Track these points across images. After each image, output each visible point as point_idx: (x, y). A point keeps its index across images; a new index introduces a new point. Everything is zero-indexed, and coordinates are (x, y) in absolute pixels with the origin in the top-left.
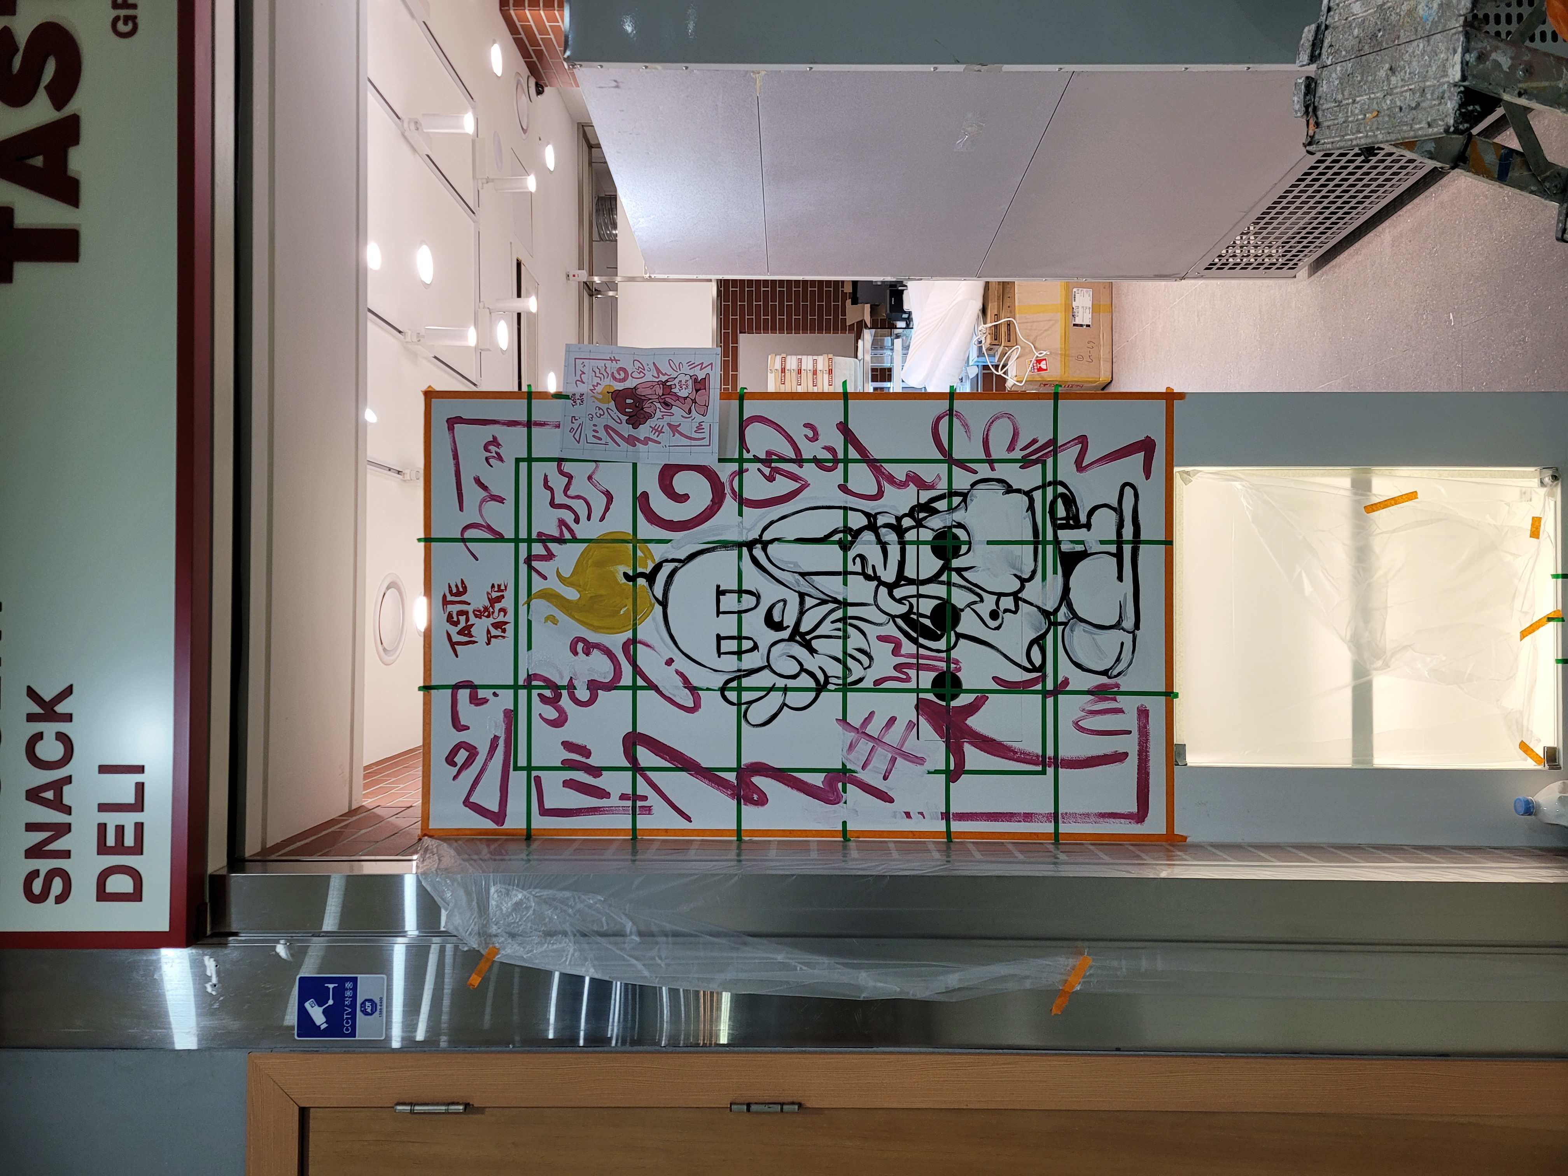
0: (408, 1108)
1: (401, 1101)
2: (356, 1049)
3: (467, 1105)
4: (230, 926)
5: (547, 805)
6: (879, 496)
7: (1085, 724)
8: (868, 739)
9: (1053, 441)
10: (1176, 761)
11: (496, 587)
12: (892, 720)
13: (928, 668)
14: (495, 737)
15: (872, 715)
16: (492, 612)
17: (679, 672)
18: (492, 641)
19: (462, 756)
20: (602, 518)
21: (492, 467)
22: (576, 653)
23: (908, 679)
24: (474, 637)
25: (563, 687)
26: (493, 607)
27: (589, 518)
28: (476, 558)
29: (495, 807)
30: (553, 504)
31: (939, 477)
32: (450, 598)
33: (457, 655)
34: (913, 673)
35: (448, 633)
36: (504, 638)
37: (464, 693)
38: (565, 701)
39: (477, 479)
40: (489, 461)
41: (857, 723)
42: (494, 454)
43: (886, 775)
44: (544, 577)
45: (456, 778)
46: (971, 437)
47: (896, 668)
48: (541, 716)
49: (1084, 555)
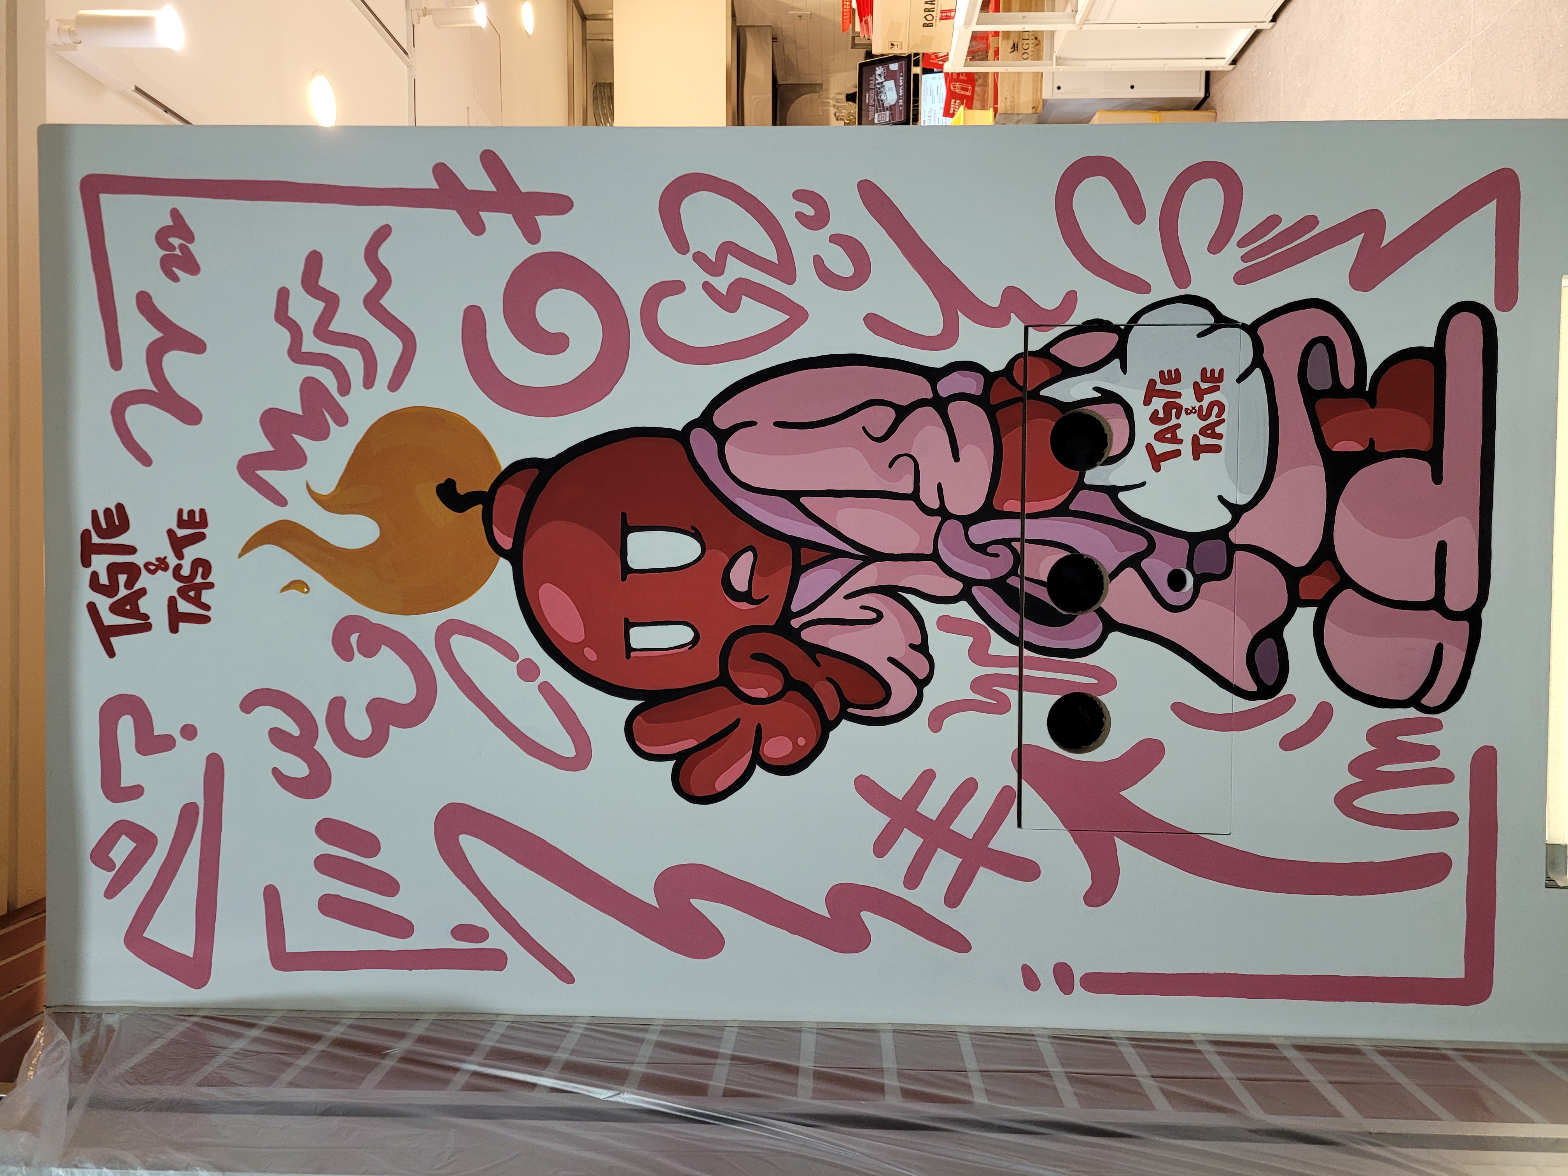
5: (293, 944)
6: (948, 337)
7: (1364, 802)
8: (920, 825)
9: (1310, 221)
10: (1549, 879)
11: (185, 517)
12: (968, 789)
13: (1042, 686)
14: (188, 813)
15: (927, 778)
16: (178, 567)
17: (547, 690)
18: (182, 625)
19: (123, 849)
20: (395, 384)
21: (176, 279)
22: (345, 653)
23: (1002, 707)
24: (146, 617)
25: (320, 715)
26: (180, 556)
27: (369, 382)
28: (145, 460)
29: (188, 949)
30: (296, 354)
31: (1071, 299)
32: (96, 539)
33: (111, 653)
34: (1012, 695)
35: (92, 608)
36: (206, 619)
37: (126, 726)
38: (325, 744)
39: (144, 302)
40: (168, 266)
41: (899, 793)
42: (178, 252)
43: (954, 897)
44: (281, 501)
45: (111, 892)
46: (1137, 213)
47: (977, 685)
48: (276, 772)
49: (1370, 456)
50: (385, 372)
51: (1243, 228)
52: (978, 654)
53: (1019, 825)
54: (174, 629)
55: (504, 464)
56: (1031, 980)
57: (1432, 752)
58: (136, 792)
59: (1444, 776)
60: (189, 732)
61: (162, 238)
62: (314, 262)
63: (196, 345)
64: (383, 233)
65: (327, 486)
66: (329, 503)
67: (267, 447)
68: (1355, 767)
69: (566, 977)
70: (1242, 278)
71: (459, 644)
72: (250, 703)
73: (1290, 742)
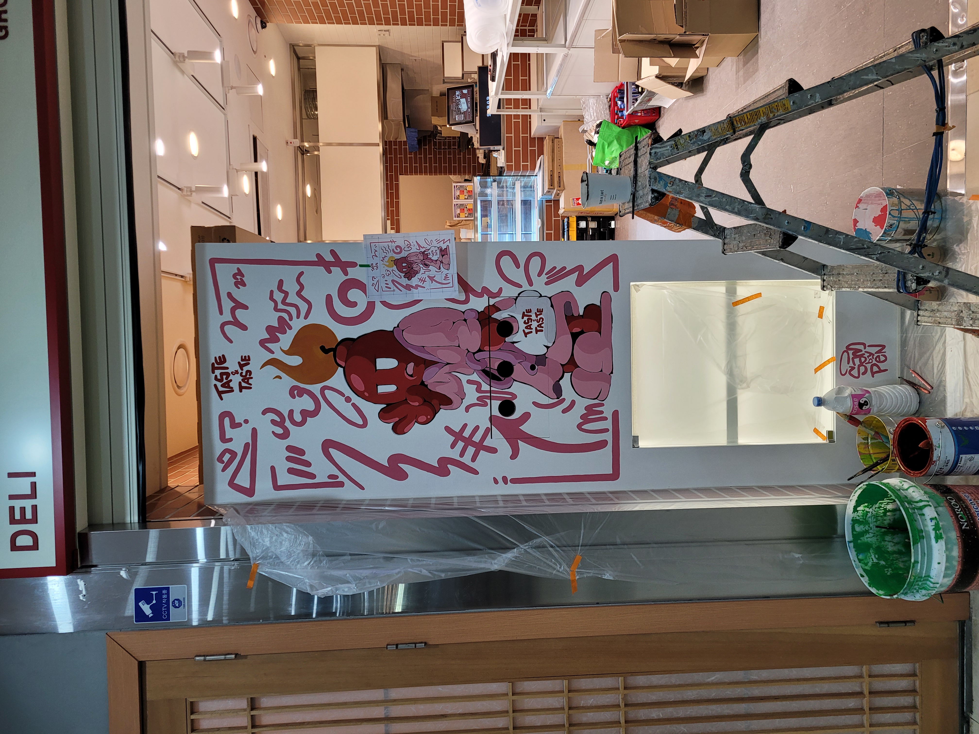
0: (203, 658)
1: (198, 654)
2: (170, 627)
3: (236, 655)
4: (92, 562)
5: (279, 483)
6: (467, 301)
7: (584, 427)
8: (464, 439)
9: (564, 268)
10: (633, 445)
11: (243, 358)
12: (477, 428)
13: (497, 398)
14: (247, 445)
15: (465, 426)
16: (242, 373)
17: (354, 405)
18: (243, 390)
19: (227, 457)
20: (306, 317)
21: (239, 288)
22: (293, 396)
23: (485, 405)
24: (232, 388)
25: (286, 415)
26: (242, 370)
27: (298, 317)
28: (231, 342)
29: (248, 486)
30: (276, 309)
31: (501, 290)
32: (216, 365)
33: (222, 399)
34: (488, 401)
35: (215, 386)
36: (251, 388)
37: (227, 421)
38: (288, 424)
39: (229, 295)
40: (236, 284)
41: (457, 430)
42: (239, 280)
43: (474, 459)
44: (272, 352)
45: (224, 470)
46: (518, 266)
47: (478, 399)
48: (273, 432)
49: (582, 332)
50: (303, 314)
51: (547, 270)
52: (479, 390)
53: (492, 438)
54: (241, 391)
55: (339, 340)
56: (496, 481)
57: (602, 412)
58: (231, 440)
59: (605, 419)
60: (246, 421)
61: (234, 276)
62: (281, 282)
63: (246, 307)
64: (302, 273)
65: (286, 348)
66: (287, 353)
67: (268, 336)
68: (581, 417)
69: (363, 488)
70: (547, 284)
71: (327, 392)
72: (264, 412)
73: (564, 411)
